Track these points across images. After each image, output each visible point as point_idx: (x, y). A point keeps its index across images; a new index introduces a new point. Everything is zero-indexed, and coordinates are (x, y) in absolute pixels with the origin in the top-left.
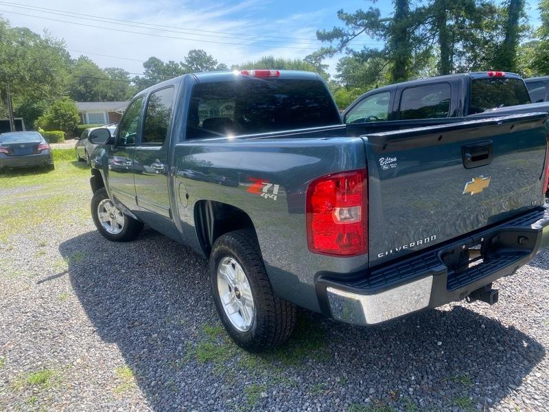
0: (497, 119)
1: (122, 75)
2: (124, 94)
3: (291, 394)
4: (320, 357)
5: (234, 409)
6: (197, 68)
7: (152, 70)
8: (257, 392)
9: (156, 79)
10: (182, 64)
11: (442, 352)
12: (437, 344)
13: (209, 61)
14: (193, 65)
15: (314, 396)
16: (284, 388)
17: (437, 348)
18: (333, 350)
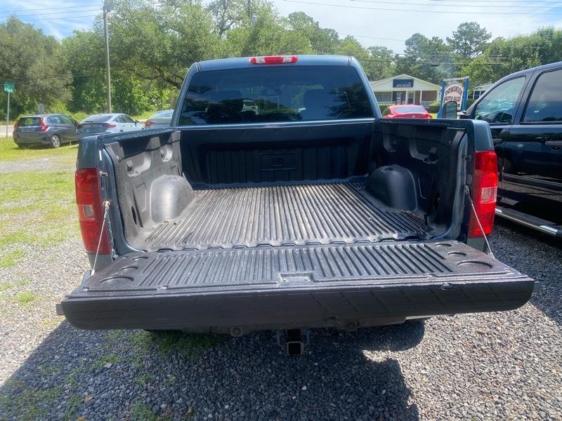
1: (385, 53)
2: (380, 74)
3: (125, 374)
4: (190, 355)
5: (78, 366)
6: (466, 44)
7: (414, 48)
8: (108, 361)
9: (416, 57)
10: (448, 40)
11: (294, 398)
12: (301, 388)
13: (482, 34)
14: (461, 40)
15: (135, 383)
16: (129, 367)
17: (296, 392)
18: (209, 353)
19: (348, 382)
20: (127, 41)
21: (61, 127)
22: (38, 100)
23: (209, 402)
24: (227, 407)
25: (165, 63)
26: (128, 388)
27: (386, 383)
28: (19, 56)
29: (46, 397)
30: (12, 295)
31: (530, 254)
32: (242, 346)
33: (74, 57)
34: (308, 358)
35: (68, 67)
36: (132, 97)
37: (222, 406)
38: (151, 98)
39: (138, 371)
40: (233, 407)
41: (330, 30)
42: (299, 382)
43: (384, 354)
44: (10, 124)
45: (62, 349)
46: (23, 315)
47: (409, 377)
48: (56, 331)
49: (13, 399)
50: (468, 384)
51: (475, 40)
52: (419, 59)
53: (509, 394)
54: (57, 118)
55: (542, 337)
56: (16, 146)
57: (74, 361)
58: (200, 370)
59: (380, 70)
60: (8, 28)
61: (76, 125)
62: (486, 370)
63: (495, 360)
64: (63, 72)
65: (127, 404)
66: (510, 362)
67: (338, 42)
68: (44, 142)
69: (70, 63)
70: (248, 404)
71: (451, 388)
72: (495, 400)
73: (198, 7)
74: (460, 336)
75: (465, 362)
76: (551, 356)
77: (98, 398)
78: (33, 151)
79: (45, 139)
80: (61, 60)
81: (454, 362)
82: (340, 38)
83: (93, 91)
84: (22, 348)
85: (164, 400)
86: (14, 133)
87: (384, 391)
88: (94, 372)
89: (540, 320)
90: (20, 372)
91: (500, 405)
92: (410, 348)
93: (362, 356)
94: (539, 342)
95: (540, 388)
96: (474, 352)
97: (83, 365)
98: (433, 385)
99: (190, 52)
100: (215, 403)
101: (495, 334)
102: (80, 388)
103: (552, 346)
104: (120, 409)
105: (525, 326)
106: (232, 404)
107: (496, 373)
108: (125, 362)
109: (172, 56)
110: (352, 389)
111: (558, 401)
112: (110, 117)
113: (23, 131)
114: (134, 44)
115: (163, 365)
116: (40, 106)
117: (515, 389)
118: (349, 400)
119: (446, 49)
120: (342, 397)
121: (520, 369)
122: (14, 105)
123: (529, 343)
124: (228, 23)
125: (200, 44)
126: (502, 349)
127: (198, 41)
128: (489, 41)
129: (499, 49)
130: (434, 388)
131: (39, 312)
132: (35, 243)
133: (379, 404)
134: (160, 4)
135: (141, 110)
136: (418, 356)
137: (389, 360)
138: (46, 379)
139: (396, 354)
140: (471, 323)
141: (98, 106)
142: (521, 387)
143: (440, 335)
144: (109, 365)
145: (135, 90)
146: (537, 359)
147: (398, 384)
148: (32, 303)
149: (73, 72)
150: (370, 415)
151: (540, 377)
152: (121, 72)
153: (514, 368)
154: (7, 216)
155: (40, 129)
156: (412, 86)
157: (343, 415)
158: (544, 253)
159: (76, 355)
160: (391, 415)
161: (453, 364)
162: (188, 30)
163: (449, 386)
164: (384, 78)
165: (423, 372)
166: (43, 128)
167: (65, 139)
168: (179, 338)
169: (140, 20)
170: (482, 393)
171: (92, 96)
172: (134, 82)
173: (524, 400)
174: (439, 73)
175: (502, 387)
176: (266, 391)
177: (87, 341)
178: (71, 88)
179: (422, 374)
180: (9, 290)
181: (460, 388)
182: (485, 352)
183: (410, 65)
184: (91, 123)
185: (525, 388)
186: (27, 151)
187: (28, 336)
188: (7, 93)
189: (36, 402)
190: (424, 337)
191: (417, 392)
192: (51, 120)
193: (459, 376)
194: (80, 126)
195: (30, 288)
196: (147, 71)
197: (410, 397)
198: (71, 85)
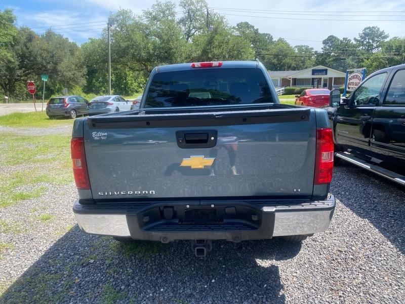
0: (215, 113)
1: (308, 50)
2: (304, 65)
3: (102, 267)
4: (143, 257)
5: (74, 261)
6: (369, 43)
7: (329, 46)
8: (91, 259)
9: (331, 53)
10: (355, 39)
11: (206, 286)
12: (211, 281)
13: (381, 35)
14: (366, 40)
15: (107, 272)
16: (104, 263)
17: (207, 283)
18: (156, 256)
19: (243, 278)
20: (123, 45)
21: (77, 105)
22: (64, 86)
23: (152, 286)
24: (162, 290)
25: (148, 60)
26: (102, 276)
27: (268, 280)
28: (52, 57)
29: (52, 278)
30: (37, 215)
31: (389, 198)
32: (177, 253)
33: (88, 56)
34: (219, 263)
35: (84, 63)
36: (127, 83)
37: (159, 289)
38: (139, 84)
39: (110, 265)
40: (166, 290)
41: (267, 34)
42: (211, 277)
43: (270, 262)
44: (45, 102)
45: (65, 250)
46: (43, 228)
47: (284, 277)
48: (62, 238)
49: (32, 279)
50: (323, 284)
51: (376, 39)
52: (333, 54)
53: (351, 292)
54: (74, 98)
55: (383, 255)
56: (48, 117)
57: (71, 257)
58: (149, 267)
59: (303, 62)
60: (46, 38)
61: (87, 103)
62: (338, 276)
63: (346, 269)
64: (81, 67)
65: (101, 285)
66: (356, 271)
67: (273, 43)
68: (66, 115)
69: (85, 61)
70: (176, 289)
71: (311, 285)
72: (340, 294)
73: (173, 21)
74: (325, 252)
75: (325, 270)
76: (387, 268)
77: (83, 281)
78: (59, 121)
79: (66, 113)
80: (80, 59)
81: (317, 269)
82: (274, 40)
83: (101, 79)
84: (41, 248)
85: (124, 284)
86: (47, 109)
87: (265, 285)
88: (82, 265)
89: (384, 244)
90: (38, 263)
91: (342, 298)
92: (289, 259)
93: (255, 263)
94: (380, 259)
95: (373, 289)
96: (332, 263)
97: (76, 260)
98: (300, 283)
99: (166, 52)
100: (155, 287)
101: (350, 252)
102: (74, 274)
103: (388, 262)
104: (96, 288)
105: (373, 248)
106: (165, 288)
107: (345, 277)
108: (102, 260)
109: (153, 55)
110: (244, 283)
111: (384, 298)
112: (110, 98)
113: (53, 107)
114: (128, 47)
115: (126, 262)
116: (65, 90)
117: (355, 289)
118: (241, 290)
119: (354, 46)
120: (237, 288)
121: (362, 276)
122: (48, 89)
123: (373, 259)
124: (193, 31)
125: (173, 47)
126: (353, 262)
127: (172, 45)
128: (387, 40)
129: (392, 46)
130: (300, 285)
131: (53, 226)
132: (54, 183)
133: (260, 293)
134: (146, 20)
135: (132, 92)
136: (293, 264)
137: (273, 266)
138: (53, 268)
139: (278, 262)
140: (335, 244)
141: (103, 89)
142: (360, 287)
143: (312, 251)
144: (92, 261)
145: (129, 78)
146: (376, 270)
147: (276, 281)
148: (49, 221)
149: (87, 66)
150: (253, 300)
151: (374, 282)
152: (119, 66)
153: (358, 275)
154: (39, 165)
155: (63, 106)
156: (326, 74)
157: (236, 298)
158: (399, 198)
159: (73, 254)
160: (267, 301)
161: (317, 270)
162: (165, 37)
163: (310, 284)
164: (306, 68)
165: (295, 274)
166: (66, 105)
167: (79, 112)
168: (138, 246)
169: (133, 31)
170: (332, 290)
171: (99, 83)
172: (128, 73)
173: (360, 296)
174: (348, 64)
175: (347, 287)
176: (188, 282)
177: (80, 246)
178: (86, 77)
179: (294, 276)
180: (36, 213)
181: (317, 286)
182: (340, 264)
183: (326, 58)
184: (97, 102)
185: (362, 288)
186: (54, 121)
187: (45, 241)
188: (43, 81)
189: (46, 281)
190: (300, 252)
191: (287, 287)
192: (71, 100)
193: (319, 278)
194: (89, 104)
195: (49, 211)
196: (136, 65)
197: (282, 290)
198: (86, 75)
